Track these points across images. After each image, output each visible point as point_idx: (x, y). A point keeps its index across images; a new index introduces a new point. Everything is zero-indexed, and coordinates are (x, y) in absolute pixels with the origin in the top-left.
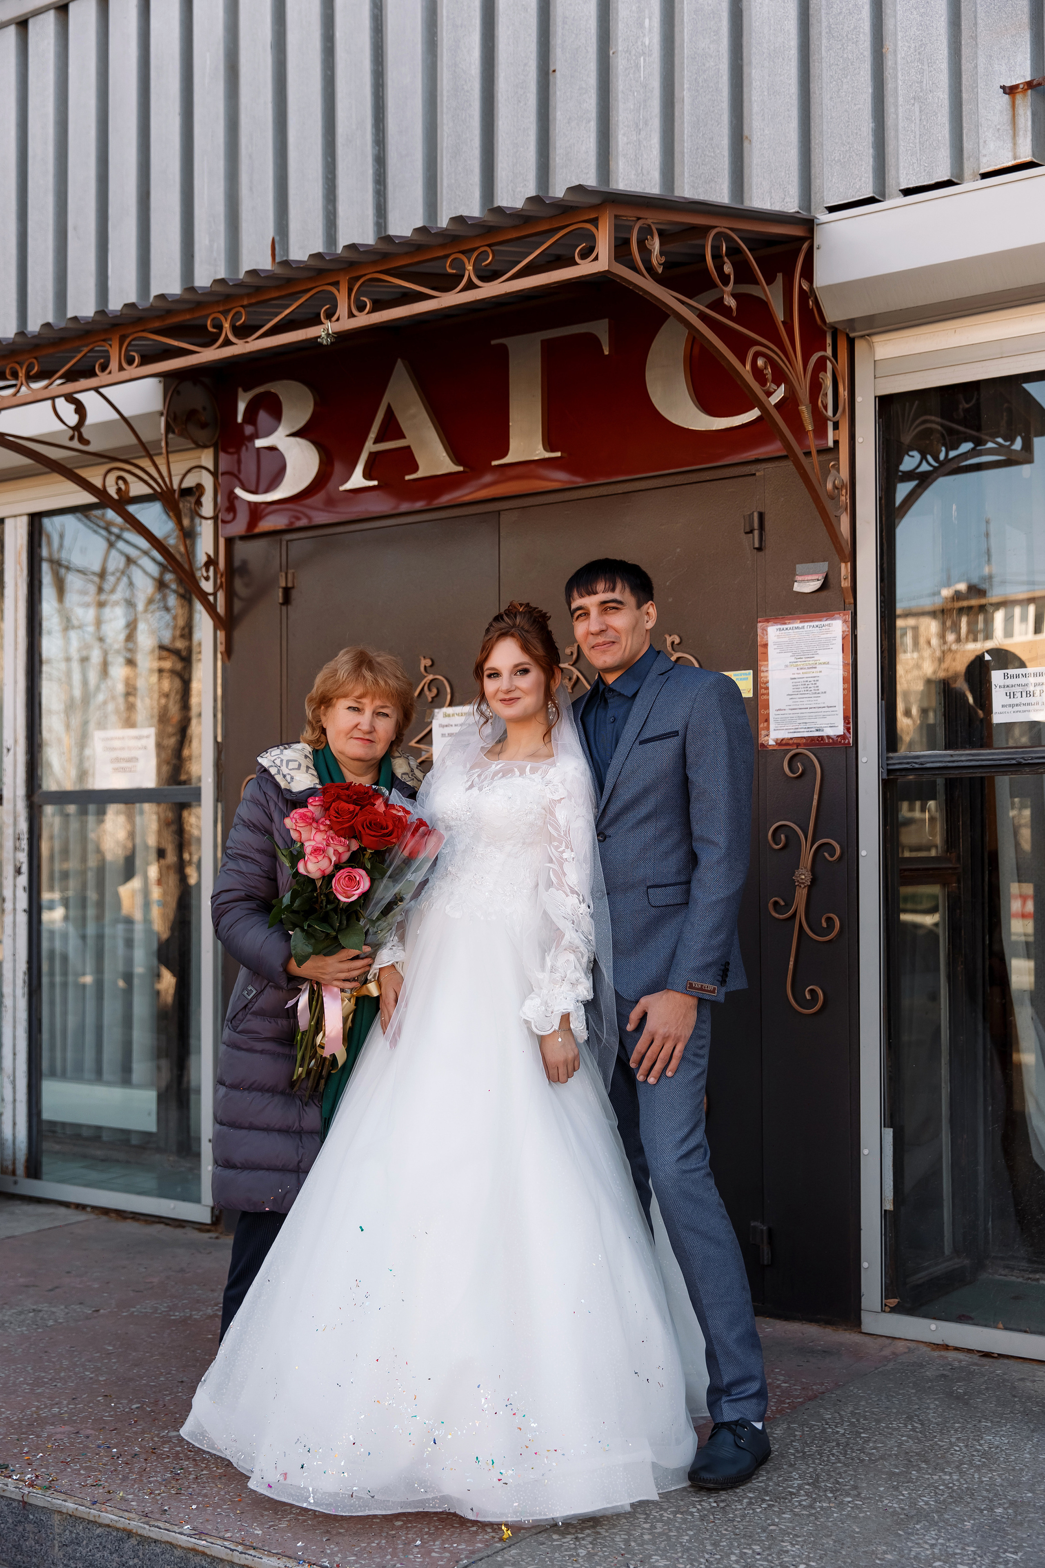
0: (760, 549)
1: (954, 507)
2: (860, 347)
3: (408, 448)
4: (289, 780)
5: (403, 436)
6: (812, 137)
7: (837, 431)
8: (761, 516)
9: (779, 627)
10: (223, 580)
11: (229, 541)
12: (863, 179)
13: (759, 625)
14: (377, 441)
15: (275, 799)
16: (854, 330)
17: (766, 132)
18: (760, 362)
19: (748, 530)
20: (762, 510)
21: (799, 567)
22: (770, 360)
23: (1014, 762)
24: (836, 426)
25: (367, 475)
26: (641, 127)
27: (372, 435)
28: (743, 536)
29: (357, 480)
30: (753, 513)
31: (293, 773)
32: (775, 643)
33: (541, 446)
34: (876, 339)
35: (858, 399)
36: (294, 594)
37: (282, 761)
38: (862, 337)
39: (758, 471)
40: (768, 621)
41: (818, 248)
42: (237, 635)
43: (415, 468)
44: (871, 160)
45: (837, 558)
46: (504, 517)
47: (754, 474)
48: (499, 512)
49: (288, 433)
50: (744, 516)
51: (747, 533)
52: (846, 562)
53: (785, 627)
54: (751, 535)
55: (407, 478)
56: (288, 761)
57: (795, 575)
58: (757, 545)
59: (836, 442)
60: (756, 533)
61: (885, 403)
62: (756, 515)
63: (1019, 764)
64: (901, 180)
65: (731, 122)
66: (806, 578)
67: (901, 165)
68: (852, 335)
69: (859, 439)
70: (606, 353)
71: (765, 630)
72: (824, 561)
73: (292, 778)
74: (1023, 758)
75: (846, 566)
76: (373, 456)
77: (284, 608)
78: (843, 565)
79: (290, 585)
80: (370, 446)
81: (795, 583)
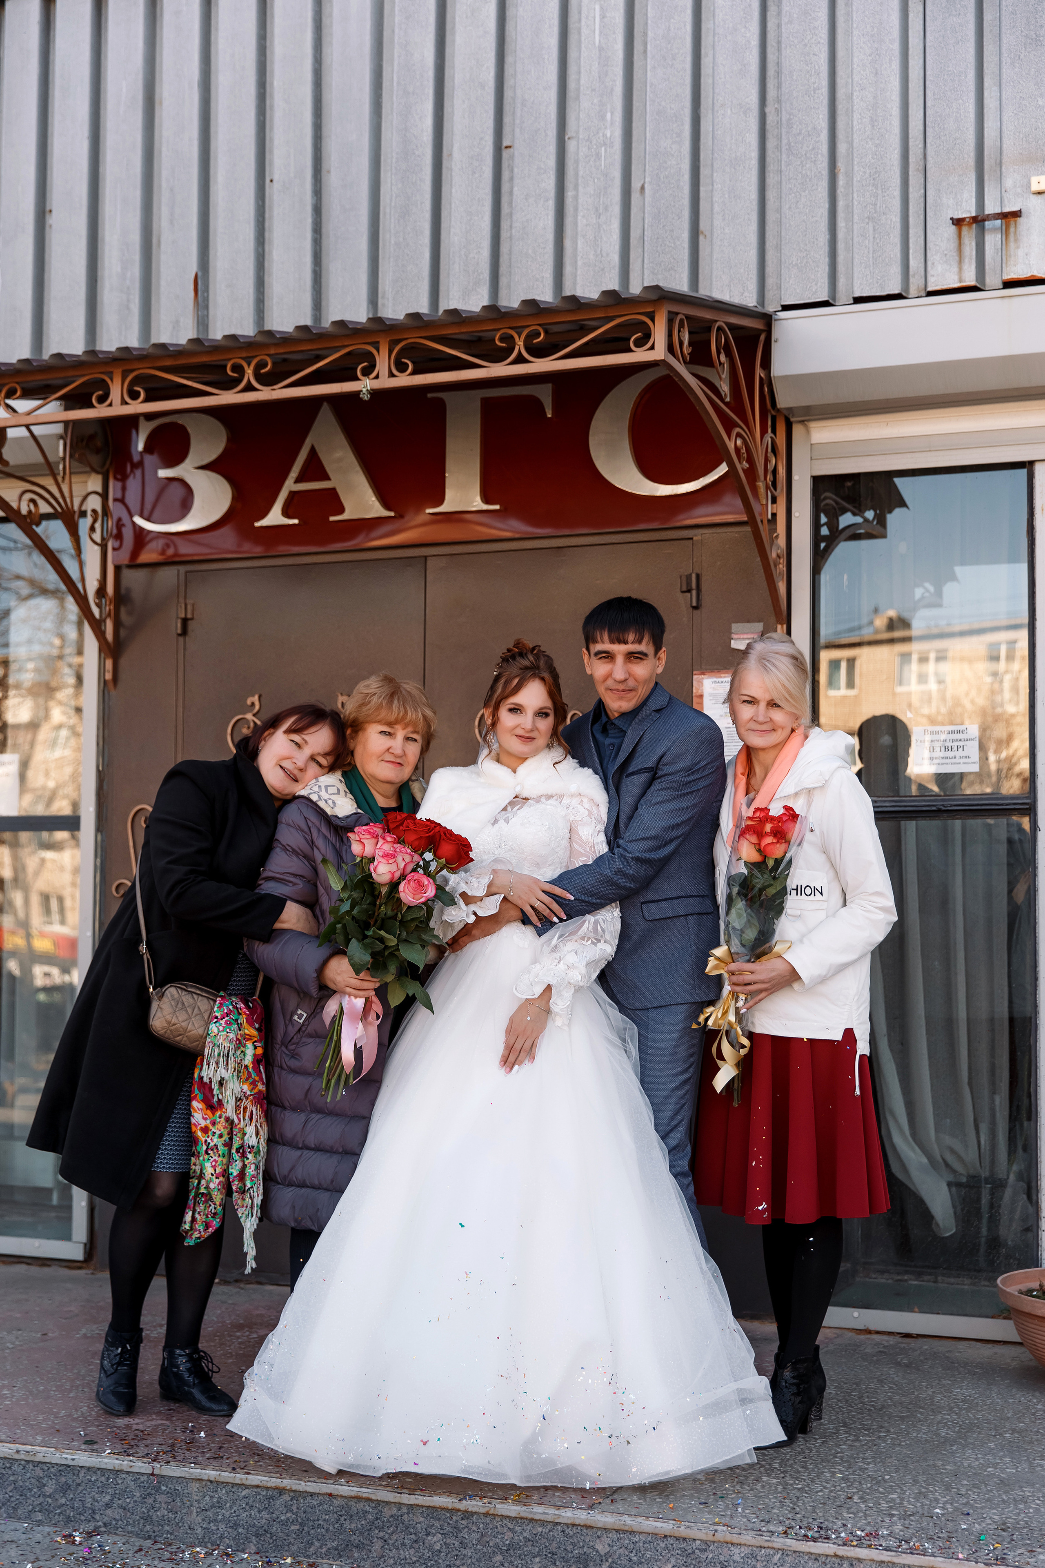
0: (696, 608)
1: (846, 577)
2: (798, 431)
3: (333, 491)
4: (331, 805)
5: (327, 478)
6: (767, 239)
7: (775, 505)
8: (698, 577)
9: (715, 679)
10: (112, 607)
11: (118, 569)
12: (819, 284)
13: (695, 677)
14: (298, 481)
15: (317, 823)
16: (793, 416)
17: (727, 231)
18: (739, 442)
19: (684, 589)
20: (699, 572)
21: (735, 627)
22: (745, 442)
23: (934, 808)
24: (774, 501)
25: (286, 513)
26: (601, 211)
27: (294, 474)
28: (679, 595)
29: (275, 517)
30: (691, 575)
31: (334, 797)
32: (710, 695)
33: (478, 498)
34: (812, 425)
35: (795, 477)
36: (191, 625)
37: (320, 787)
38: (802, 422)
39: (695, 535)
40: (703, 674)
41: (776, 342)
42: (123, 662)
43: (341, 510)
44: (827, 268)
45: (773, 619)
46: (430, 563)
47: (692, 539)
48: (426, 557)
49: (197, 465)
50: (681, 577)
51: (682, 592)
52: (782, 624)
53: (720, 680)
54: (688, 594)
55: (332, 519)
56: (326, 787)
57: (731, 633)
58: (694, 604)
59: (774, 515)
60: (694, 592)
61: (820, 483)
62: (694, 576)
63: (939, 811)
64: (855, 289)
65: (691, 218)
66: (742, 636)
67: (856, 275)
68: (792, 419)
69: (795, 514)
70: (549, 416)
71: (701, 682)
72: (759, 622)
73: (334, 803)
74: (943, 805)
75: (782, 627)
76: (292, 495)
77: (181, 639)
78: (779, 627)
79: (189, 616)
80: (290, 485)
81: (732, 641)
